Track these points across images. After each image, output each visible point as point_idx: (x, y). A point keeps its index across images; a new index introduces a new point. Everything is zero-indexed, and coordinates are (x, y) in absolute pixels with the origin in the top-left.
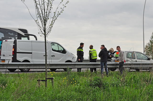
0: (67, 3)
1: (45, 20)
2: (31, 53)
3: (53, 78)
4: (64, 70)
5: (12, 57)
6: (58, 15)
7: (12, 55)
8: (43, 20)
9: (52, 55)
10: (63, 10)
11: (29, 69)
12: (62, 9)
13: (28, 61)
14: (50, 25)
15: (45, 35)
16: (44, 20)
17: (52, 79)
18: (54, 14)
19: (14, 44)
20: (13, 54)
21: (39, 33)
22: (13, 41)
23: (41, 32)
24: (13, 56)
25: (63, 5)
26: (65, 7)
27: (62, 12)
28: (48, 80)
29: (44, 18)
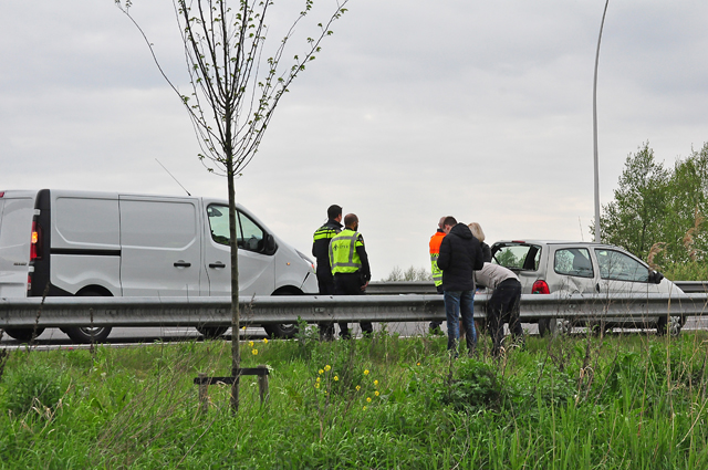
0: (336, 16)
1: (228, 94)
2: (118, 253)
3: (268, 367)
4: (265, 334)
5: (30, 274)
6: (293, 73)
7: (28, 261)
8: (217, 95)
9: (214, 263)
10: (318, 49)
11: (108, 327)
12: (314, 44)
13: (105, 292)
14: (253, 118)
15: (229, 164)
16: (226, 97)
17: (262, 372)
18: (268, 67)
19: (38, 212)
20: (32, 259)
21: (201, 157)
22: (35, 198)
23: (209, 153)
24: (31, 269)
25: (320, 25)
26: (329, 33)
27: (312, 58)
28: (243, 379)
29: (223, 86)
